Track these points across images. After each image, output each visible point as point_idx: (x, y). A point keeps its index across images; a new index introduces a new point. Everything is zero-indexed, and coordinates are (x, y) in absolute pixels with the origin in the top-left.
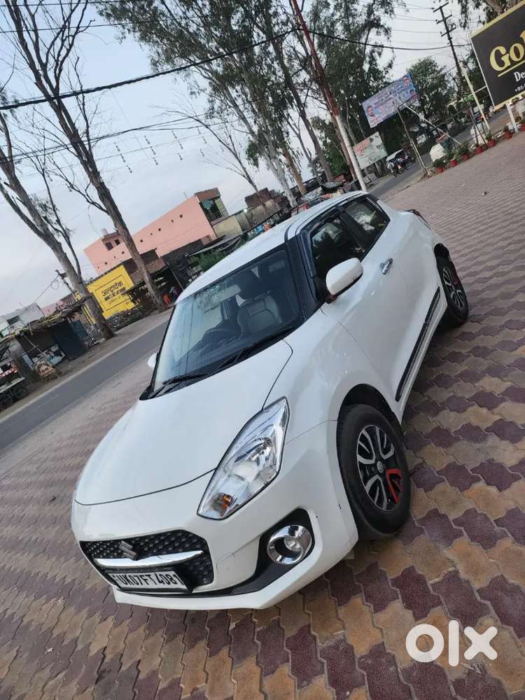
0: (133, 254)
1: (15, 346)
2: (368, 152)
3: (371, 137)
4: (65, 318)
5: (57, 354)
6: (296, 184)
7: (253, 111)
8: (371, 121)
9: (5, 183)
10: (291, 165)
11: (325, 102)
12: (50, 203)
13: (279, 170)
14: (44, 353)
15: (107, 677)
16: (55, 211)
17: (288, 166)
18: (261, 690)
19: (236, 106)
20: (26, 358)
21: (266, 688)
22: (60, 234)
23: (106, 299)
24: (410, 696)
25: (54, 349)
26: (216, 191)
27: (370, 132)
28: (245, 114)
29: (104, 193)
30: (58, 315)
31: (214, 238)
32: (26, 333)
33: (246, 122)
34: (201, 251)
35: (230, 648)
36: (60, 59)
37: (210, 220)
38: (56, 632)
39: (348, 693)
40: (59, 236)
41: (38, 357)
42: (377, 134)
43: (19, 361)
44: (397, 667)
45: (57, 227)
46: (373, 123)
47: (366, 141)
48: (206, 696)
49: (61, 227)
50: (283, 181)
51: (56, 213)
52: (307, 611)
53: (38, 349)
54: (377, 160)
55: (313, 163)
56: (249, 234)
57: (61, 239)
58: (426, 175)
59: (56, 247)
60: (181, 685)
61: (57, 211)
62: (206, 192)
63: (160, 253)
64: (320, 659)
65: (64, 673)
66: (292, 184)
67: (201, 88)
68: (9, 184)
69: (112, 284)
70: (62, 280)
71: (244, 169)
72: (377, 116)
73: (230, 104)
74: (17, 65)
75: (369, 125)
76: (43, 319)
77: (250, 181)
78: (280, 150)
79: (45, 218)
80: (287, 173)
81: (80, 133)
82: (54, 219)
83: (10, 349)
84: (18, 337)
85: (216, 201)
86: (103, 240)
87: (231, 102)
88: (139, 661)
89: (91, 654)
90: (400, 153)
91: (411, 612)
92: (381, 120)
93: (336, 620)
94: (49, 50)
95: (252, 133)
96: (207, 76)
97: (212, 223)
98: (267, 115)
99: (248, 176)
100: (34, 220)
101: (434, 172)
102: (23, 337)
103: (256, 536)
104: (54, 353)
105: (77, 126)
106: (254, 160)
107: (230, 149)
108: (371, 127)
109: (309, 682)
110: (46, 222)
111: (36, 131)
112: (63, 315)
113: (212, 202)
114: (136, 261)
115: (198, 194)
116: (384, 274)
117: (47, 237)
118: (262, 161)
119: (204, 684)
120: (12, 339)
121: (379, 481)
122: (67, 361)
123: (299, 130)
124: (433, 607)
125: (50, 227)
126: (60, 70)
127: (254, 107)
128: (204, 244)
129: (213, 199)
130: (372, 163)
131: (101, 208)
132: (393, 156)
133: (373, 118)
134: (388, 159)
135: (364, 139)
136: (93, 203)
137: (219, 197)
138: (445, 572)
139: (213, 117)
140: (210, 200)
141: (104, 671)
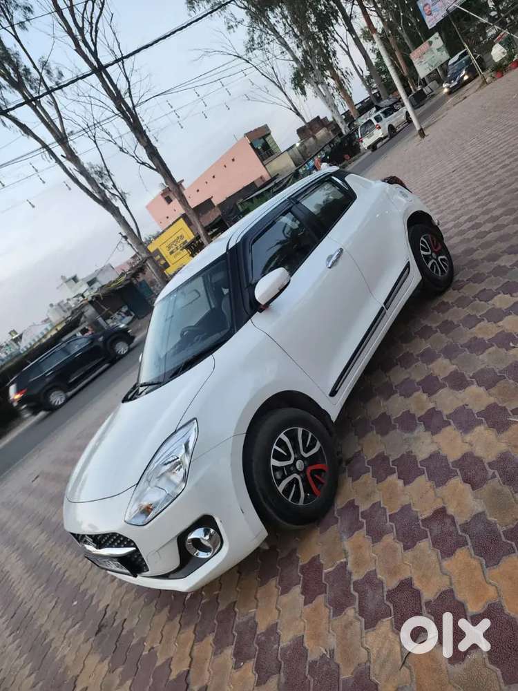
0: (185, 209)
1: (90, 311)
2: (428, 57)
3: (431, 39)
4: (130, 279)
5: (127, 314)
6: (347, 108)
7: (296, 36)
8: (430, 21)
9: (62, 156)
10: (341, 87)
11: (374, 9)
12: (104, 168)
13: (328, 96)
14: (116, 314)
15: (104, 631)
16: (109, 176)
17: (337, 90)
18: (190, 655)
19: (276, 33)
20: (100, 320)
21: (195, 654)
22: (118, 198)
23: (172, 253)
24: (279, 671)
25: (125, 309)
26: (266, 127)
27: (428, 33)
28: (286, 39)
29: (153, 152)
30: (124, 277)
31: (267, 178)
32: (97, 298)
33: (288, 49)
34: (254, 195)
35: (182, 616)
36: (94, 21)
37: (262, 160)
38: (82, 588)
39: (242, 664)
40: (116, 200)
41: (112, 318)
42: (437, 34)
43: (95, 324)
44: (279, 645)
45: (114, 191)
46: (431, 22)
47: (424, 46)
48: (158, 654)
49: (117, 190)
50: (333, 107)
51: (111, 178)
52: (238, 589)
53: (109, 312)
54: (439, 65)
55: (367, 81)
56: (300, 171)
57: (118, 203)
58: (484, 82)
59: (115, 211)
60: (145, 644)
61: (112, 176)
62: (256, 130)
63: (216, 201)
64: (234, 632)
65: (79, 624)
66: (343, 108)
67: (238, 20)
68: (65, 155)
69: (175, 238)
70: (126, 242)
71: (290, 101)
72: (434, 14)
73: (270, 32)
74: (56, 35)
75: (427, 26)
76: (111, 283)
77: (298, 114)
78: (328, 73)
79: (102, 184)
80: (337, 97)
81: (122, 93)
82: (110, 184)
83: (85, 314)
84: (91, 302)
85: (267, 139)
86: (162, 195)
87: (270, 29)
88: (125, 620)
89: (99, 610)
90: (463, 53)
91: (304, 597)
92: (440, 18)
93: (253, 599)
94: (83, 14)
95: (296, 59)
96: (243, 6)
97: (265, 162)
98: (311, 36)
99: (295, 109)
100: (92, 188)
101: (493, 78)
102: (95, 302)
103: (174, 536)
104: (125, 313)
105: (118, 87)
106: (301, 89)
107: (274, 82)
108: (430, 28)
109: (222, 652)
110: (103, 188)
111: (83, 99)
112: (128, 278)
113: (262, 140)
114: (189, 216)
115: (247, 135)
116: (330, 268)
117: (106, 203)
118: (309, 89)
119: (158, 645)
120: (86, 304)
121: (297, 480)
122: (137, 319)
123: (347, 47)
124: (320, 594)
125: (106, 191)
126: (96, 32)
127: (296, 30)
128: (258, 186)
129: (264, 137)
130: (432, 69)
131: (151, 168)
132: (456, 58)
133: (431, 17)
134: (451, 62)
135: (422, 43)
136: (143, 163)
137: (269, 134)
138: (338, 562)
139: (254, 49)
140: (260, 138)
141: (103, 626)
